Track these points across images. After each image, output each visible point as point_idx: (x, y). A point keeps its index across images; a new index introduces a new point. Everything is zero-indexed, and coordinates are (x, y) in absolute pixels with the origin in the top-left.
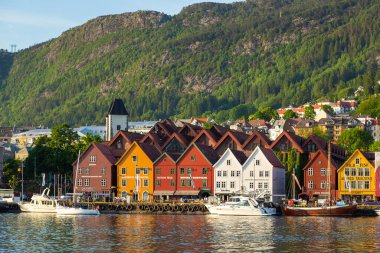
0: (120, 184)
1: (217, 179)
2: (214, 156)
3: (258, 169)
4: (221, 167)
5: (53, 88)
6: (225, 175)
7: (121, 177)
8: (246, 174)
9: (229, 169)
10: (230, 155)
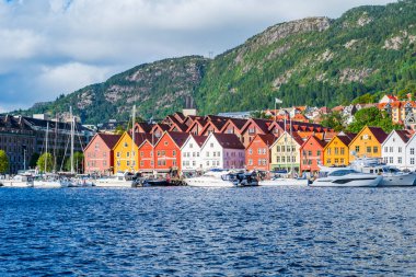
0: (116, 164)
1: (183, 159)
3: (211, 151)
4: (185, 149)
7: (117, 159)
8: (203, 154)
9: (191, 151)
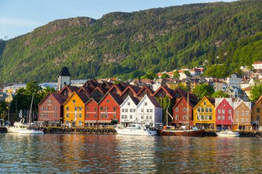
0: (65, 116)
1: (122, 113)
2: (120, 100)
3: (146, 108)
4: (124, 106)
5: (28, 60)
6: (127, 111)
7: (66, 112)
8: (139, 110)
9: (129, 108)
10: (129, 100)
